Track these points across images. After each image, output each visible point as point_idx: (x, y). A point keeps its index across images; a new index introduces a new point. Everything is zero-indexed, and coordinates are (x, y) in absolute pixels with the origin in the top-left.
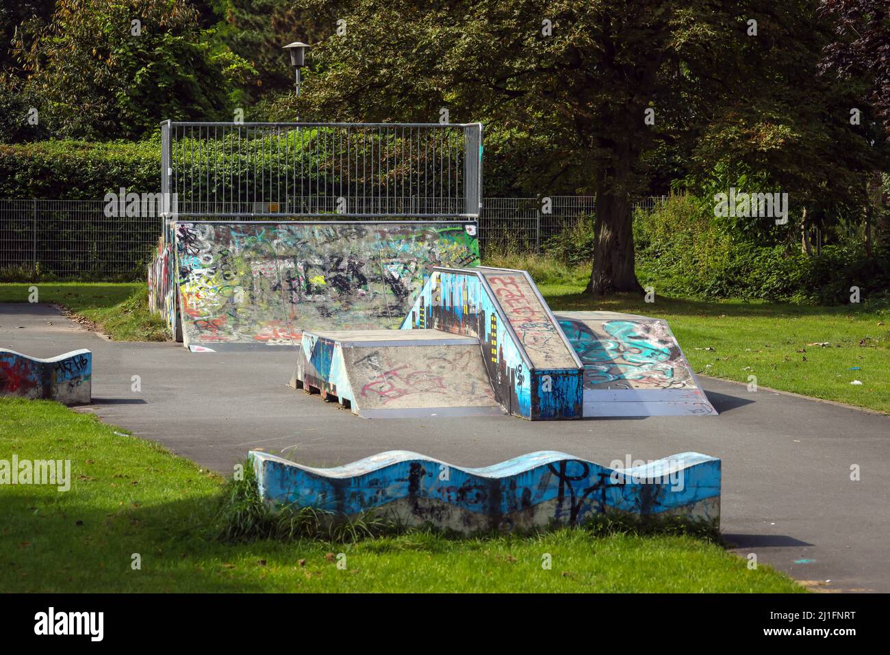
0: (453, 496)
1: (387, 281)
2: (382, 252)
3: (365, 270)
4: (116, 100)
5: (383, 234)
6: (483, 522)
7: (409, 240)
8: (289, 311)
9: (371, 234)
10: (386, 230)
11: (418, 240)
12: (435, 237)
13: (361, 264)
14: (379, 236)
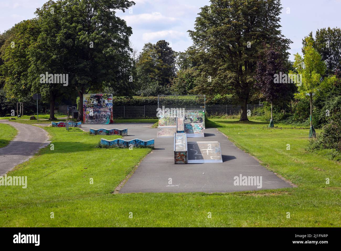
0: (123, 143)
1: (190, 119)
2: (190, 114)
3: (187, 117)
4: (186, 89)
5: (190, 112)
6: (126, 147)
7: (194, 113)
8: (175, 123)
9: (188, 112)
10: (190, 111)
11: (195, 113)
12: (198, 112)
13: (186, 116)
14: (189, 112)
